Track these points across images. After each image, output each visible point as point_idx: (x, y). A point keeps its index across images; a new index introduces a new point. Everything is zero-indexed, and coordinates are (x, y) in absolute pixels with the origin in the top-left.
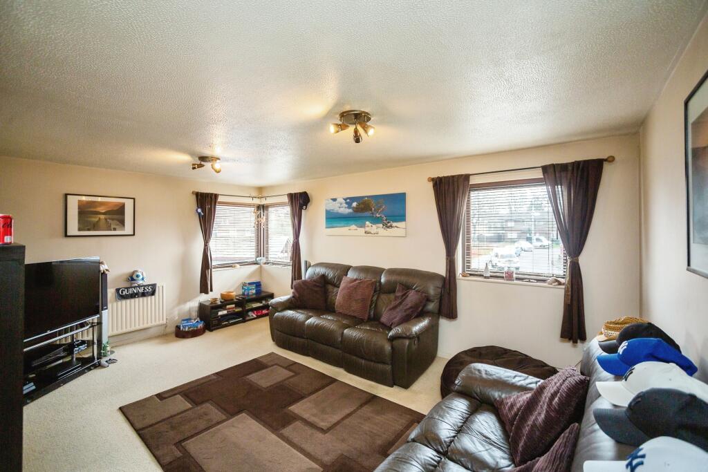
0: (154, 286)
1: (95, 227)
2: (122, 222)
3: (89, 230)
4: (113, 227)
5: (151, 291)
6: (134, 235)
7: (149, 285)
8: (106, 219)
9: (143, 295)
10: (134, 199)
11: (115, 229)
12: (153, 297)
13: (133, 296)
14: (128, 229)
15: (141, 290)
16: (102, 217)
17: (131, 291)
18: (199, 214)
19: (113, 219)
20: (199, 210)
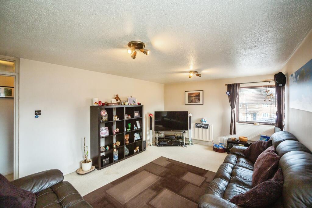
0: (208, 125)
1: (192, 101)
2: (199, 100)
3: (190, 102)
4: (196, 101)
5: (206, 127)
6: (203, 104)
7: (206, 124)
8: (195, 99)
9: (204, 128)
10: (203, 91)
11: (197, 102)
12: (207, 129)
13: (200, 127)
14: (201, 102)
15: (203, 126)
16: (194, 98)
17: (200, 125)
18: (228, 94)
19: (196, 99)
20: (228, 93)
